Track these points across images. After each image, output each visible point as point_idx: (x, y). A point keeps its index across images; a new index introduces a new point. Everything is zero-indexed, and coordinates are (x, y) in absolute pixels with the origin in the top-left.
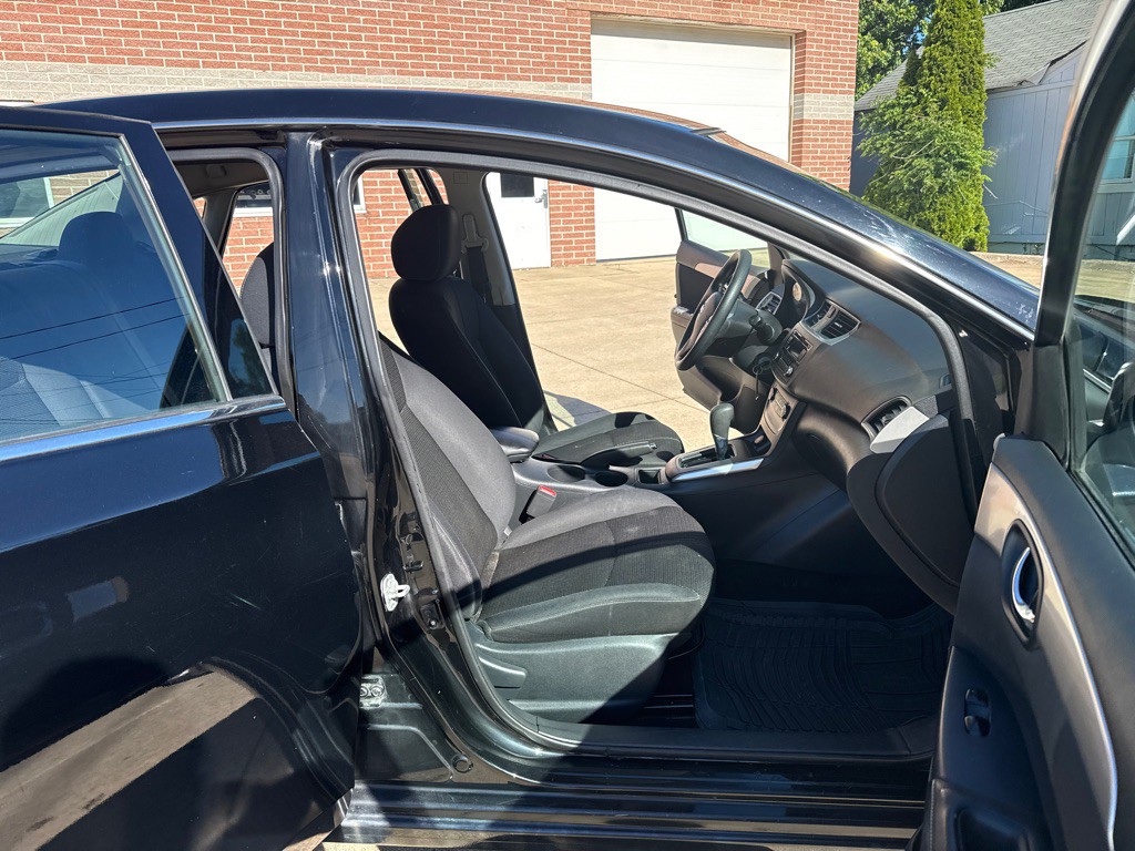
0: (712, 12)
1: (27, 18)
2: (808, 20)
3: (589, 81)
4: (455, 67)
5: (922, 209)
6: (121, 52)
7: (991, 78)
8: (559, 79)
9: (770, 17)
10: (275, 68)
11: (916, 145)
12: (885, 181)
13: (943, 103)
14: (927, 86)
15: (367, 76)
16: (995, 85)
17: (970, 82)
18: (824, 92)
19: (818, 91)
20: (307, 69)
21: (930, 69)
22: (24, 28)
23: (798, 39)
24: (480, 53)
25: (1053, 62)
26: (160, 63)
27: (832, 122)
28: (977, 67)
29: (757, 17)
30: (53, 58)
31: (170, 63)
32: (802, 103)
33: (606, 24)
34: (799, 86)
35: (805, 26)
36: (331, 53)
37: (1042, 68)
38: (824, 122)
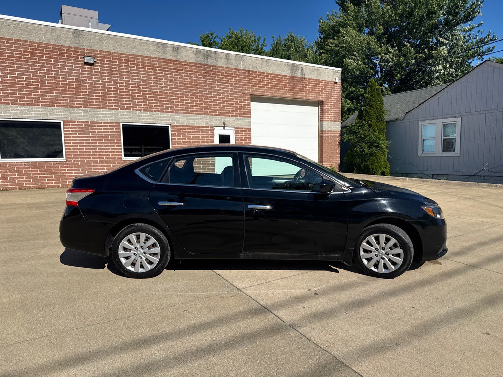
0: (291, 95)
1: (64, 94)
2: (324, 97)
3: (250, 117)
4: (205, 112)
5: (365, 161)
6: (94, 105)
7: (387, 118)
8: (240, 116)
9: (311, 96)
10: (144, 111)
11: (362, 139)
12: (352, 151)
13: (370, 126)
14: (365, 120)
15: (175, 114)
16: (388, 120)
17: (380, 119)
18: (330, 121)
19: (328, 121)
20: (155, 111)
21: (366, 114)
22: (63, 97)
23: (320, 104)
24: (213, 107)
25: (407, 113)
26: (106, 109)
27: (333, 131)
28: (382, 114)
29: (307, 96)
30: (71, 106)
31: (109, 109)
32: (323, 125)
33: (256, 98)
34: (321, 119)
35: (323, 99)
36: (163, 106)
37: (403, 115)
38: (331, 131)
